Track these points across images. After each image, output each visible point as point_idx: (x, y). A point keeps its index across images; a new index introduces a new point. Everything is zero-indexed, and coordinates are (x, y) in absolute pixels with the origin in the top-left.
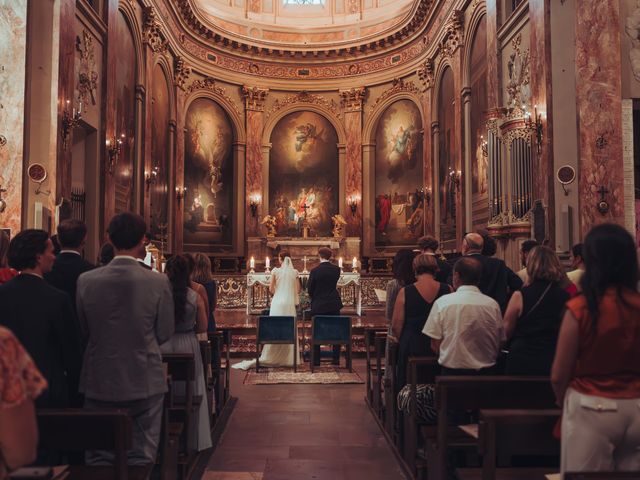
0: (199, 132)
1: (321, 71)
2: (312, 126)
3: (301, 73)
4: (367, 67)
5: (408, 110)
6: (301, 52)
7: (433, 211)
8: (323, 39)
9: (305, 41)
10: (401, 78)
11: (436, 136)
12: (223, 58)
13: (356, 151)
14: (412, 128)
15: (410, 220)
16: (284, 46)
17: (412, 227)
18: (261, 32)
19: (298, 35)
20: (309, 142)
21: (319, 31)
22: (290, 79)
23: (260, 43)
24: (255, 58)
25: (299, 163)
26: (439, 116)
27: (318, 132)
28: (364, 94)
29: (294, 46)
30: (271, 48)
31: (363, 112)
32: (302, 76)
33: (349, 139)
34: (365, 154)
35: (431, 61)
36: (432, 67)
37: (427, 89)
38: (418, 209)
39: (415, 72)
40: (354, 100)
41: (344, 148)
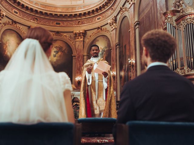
0: (7, 45)
1: (65, 23)
2: (61, 47)
3: (57, 24)
4: (86, 22)
5: (104, 40)
6: (57, 15)
7: (117, 83)
8: (67, 10)
9: (59, 10)
10: (101, 27)
11: (118, 49)
12: (21, 13)
13: (80, 58)
14: (106, 47)
16: (50, 11)
18: (40, 5)
19: (56, 8)
20: (59, 54)
21: (65, 7)
22: (52, 26)
23: (39, 8)
24: (36, 15)
25: (55, 62)
26: (119, 40)
27: (64, 49)
28: (84, 34)
29: (54, 12)
30: (44, 11)
31: (84, 41)
32: (57, 25)
33: (78, 52)
34: (84, 59)
35: (116, 17)
36: (116, 20)
37: (114, 29)
39: (108, 24)
40: (80, 36)
41: (75, 56)
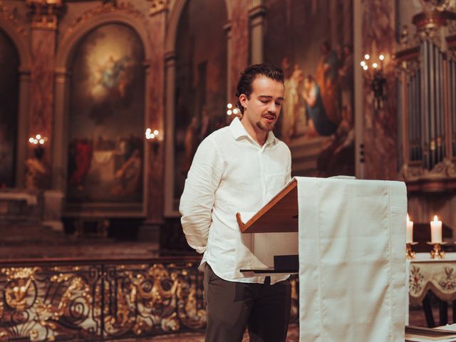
5: (122, 37)
11: (171, 70)
13: (46, 80)
14: (127, 58)
15: (120, 173)
17: (123, 180)
28: (61, 10)
31: (57, 31)
33: (36, 63)
37: (160, 12)
38: (132, 159)
40: (47, 14)
41: (29, 74)
